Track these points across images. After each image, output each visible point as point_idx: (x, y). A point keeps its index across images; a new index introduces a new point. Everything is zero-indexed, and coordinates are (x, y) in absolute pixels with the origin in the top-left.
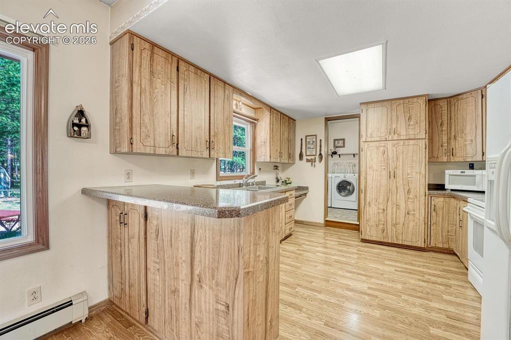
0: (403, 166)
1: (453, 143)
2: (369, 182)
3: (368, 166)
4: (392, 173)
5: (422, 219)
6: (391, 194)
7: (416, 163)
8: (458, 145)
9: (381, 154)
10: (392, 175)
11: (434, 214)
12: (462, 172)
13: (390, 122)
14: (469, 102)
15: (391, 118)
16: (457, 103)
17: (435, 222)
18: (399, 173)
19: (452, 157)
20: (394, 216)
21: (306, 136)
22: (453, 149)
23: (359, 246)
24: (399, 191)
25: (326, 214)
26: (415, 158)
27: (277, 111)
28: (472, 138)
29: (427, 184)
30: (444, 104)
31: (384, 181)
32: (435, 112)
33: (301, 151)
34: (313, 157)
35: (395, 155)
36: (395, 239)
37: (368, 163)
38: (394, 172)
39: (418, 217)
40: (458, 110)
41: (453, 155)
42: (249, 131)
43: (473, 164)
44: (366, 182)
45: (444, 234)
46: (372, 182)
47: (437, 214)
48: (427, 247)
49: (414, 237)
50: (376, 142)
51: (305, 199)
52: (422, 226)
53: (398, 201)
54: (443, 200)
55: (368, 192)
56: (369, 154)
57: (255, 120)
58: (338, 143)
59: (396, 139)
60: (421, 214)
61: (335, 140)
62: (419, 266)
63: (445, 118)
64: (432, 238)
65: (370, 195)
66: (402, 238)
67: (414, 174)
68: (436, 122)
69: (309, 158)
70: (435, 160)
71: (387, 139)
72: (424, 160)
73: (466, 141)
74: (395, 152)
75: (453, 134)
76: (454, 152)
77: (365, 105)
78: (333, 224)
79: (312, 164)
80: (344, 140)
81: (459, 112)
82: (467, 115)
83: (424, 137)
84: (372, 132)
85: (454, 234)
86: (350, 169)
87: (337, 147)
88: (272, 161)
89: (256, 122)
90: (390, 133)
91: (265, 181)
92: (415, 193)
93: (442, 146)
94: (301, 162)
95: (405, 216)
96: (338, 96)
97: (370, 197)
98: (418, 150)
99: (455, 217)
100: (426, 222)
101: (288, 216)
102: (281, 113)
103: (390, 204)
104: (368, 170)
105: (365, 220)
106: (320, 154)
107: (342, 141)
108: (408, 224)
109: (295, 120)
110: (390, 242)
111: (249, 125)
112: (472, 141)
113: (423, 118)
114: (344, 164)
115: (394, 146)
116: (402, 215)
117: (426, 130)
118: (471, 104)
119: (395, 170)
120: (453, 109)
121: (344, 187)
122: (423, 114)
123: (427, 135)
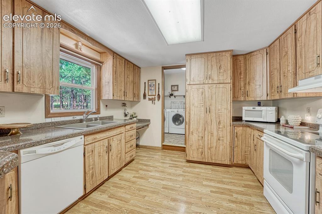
0: (215, 102)
1: (247, 87)
2: (192, 116)
3: (191, 103)
4: (208, 109)
5: (228, 143)
6: (207, 125)
7: (224, 102)
8: (251, 88)
9: (200, 95)
10: (208, 111)
11: (236, 139)
12: (253, 108)
13: (207, 70)
14: (258, 58)
15: (208, 67)
16: (250, 59)
17: (237, 145)
18: (213, 108)
19: (247, 97)
20: (210, 142)
21: (148, 80)
22: (247, 92)
23: (184, 166)
24: (212, 122)
25: (163, 140)
26: (224, 97)
27: (121, 56)
28: (260, 84)
29: (232, 117)
30: (241, 59)
31: (202, 115)
32: (236, 65)
33: (145, 92)
34: (153, 97)
35: (210, 95)
36: (210, 159)
37: (191, 101)
38: (210, 108)
39: (226, 142)
40: (251, 63)
41: (247, 96)
42: (94, 72)
43: (260, 102)
44: (190, 116)
45: (242, 154)
46: (194, 116)
47: (238, 140)
48: (232, 163)
49: (223, 157)
50: (197, 85)
51: (147, 129)
52: (228, 149)
53: (212, 130)
54: (242, 129)
55: (191, 124)
56: (192, 94)
57: (100, 63)
58: (174, 88)
59: (211, 83)
60: (228, 140)
61: (172, 86)
62: (228, 183)
63: (242, 69)
64: (235, 157)
65: (193, 126)
66: (215, 158)
67: (223, 109)
68: (237, 72)
69: (151, 97)
70: (236, 99)
71: (205, 83)
72: (230, 99)
73: (256, 86)
74: (210, 93)
75: (248, 81)
76: (248, 93)
77: (189, 56)
78: (168, 147)
79: (153, 102)
80: (177, 86)
81: (251, 65)
82: (257, 67)
83: (230, 82)
84: (194, 77)
85: (249, 154)
86: (182, 106)
87: (173, 91)
88: (115, 99)
89: (101, 64)
90: (207, 78)
91: (113, 116)
92: (223, 124)
93: (240, 89)
94: (145, 100)
95: (217, 141)
96: (168, 45)
97: (192, 128)
98: (226, 92)
99: (250, 141)
100: (231, 146)
101: (129, 145)
102: (125, 59)
103: (206, 132)
104: (191, 106)
105: (189, 145)
106: (159, 95)
107: (177, 87)
108: (219, 147)
109: (140, 68)
110: (207, 161)
111: (94, 67)
112: (260, 85)
113: (229, 67)
114: (178, 102)
115: (210, 88)
116: (215, 141)
117: (231, 77)
118: (259, 59)
119: (210, 106)
120: (248, 62)
121: (177, 119)
122: (229, 65)
123: (232, 80)
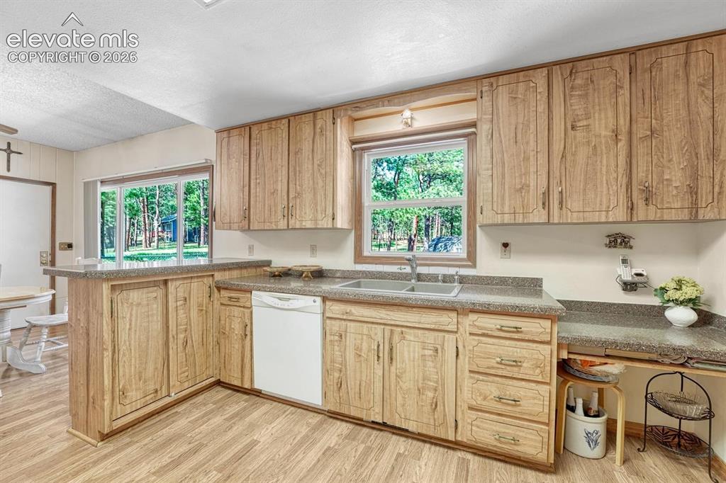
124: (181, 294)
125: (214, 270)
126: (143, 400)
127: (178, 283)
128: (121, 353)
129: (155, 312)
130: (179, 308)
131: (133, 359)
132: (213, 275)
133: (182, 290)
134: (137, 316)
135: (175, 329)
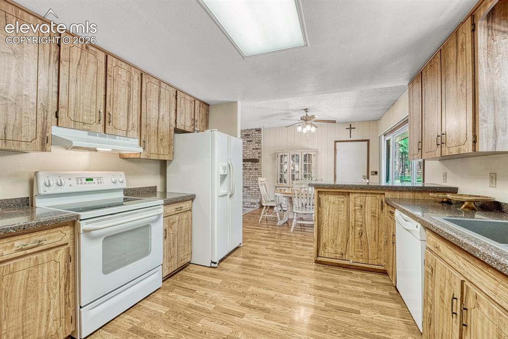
124: (358, 202)
125: (385, 190)
126: (335, 255)
127: (356, 195)
128: (324, 225)
129: (342, 209)
130: (357, 211)
131: (330, 231)
132: (384, 194)
133: (359, 200)
134: (332, 209)
135: (353, 223)
